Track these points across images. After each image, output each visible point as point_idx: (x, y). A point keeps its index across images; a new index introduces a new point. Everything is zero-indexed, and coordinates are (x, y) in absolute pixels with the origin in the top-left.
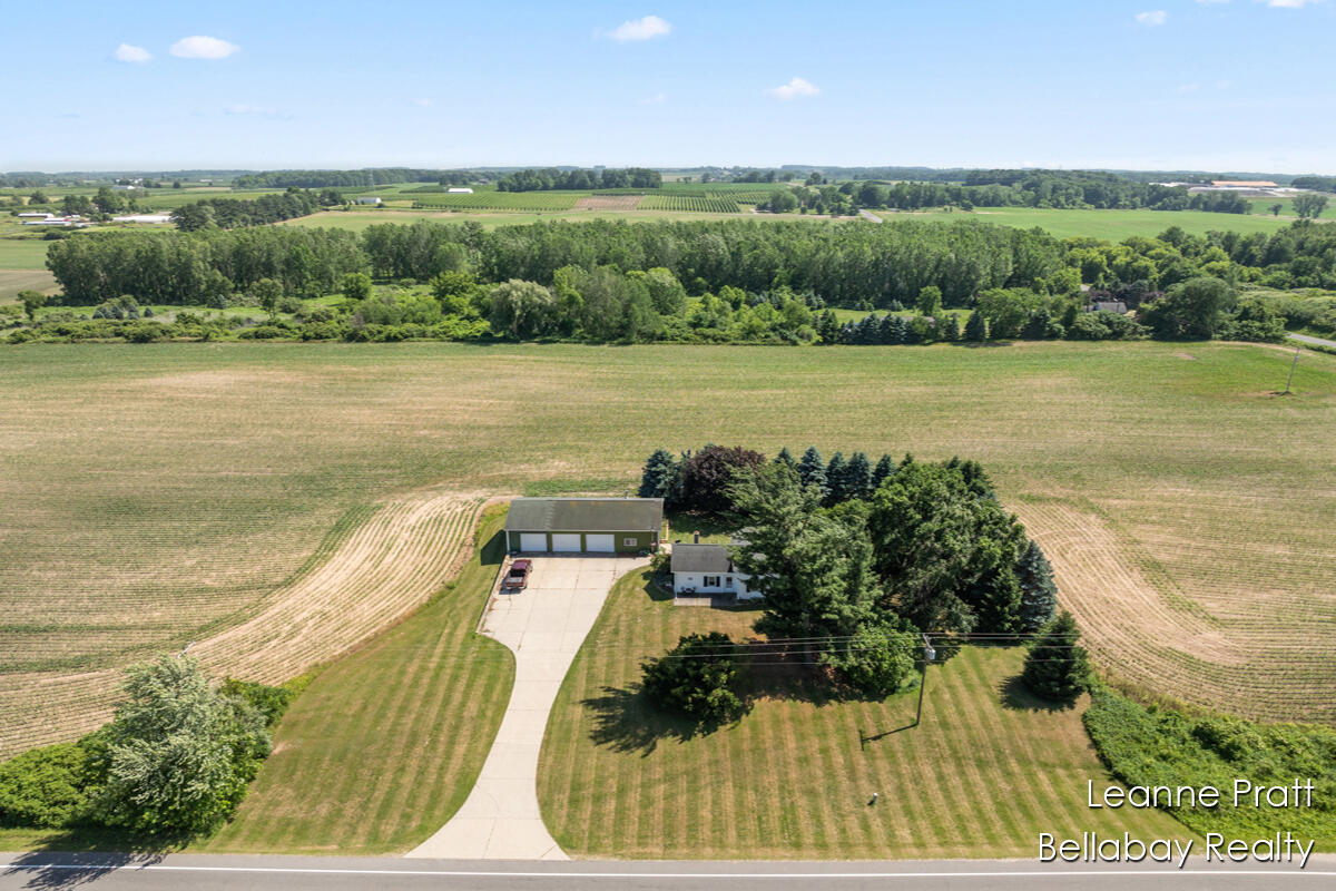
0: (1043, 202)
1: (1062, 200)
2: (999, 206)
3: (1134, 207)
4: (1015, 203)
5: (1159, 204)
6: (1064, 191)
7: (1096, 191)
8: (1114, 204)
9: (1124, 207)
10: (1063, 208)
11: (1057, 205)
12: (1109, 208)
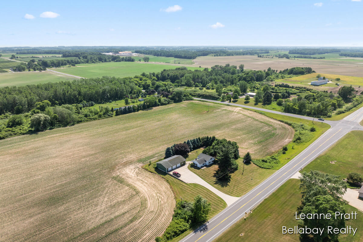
0: (90, 62)
1: (94, 61)
2: (79, 64)
3: (110, 61)
4: (83, 63)
5: (116, 60)
6: (93, 59)
7: (101, 58)
8: (105, 61)
9: (108, 61)
10: (95, 63)
11: (93, 62)
12: (105, 62)
